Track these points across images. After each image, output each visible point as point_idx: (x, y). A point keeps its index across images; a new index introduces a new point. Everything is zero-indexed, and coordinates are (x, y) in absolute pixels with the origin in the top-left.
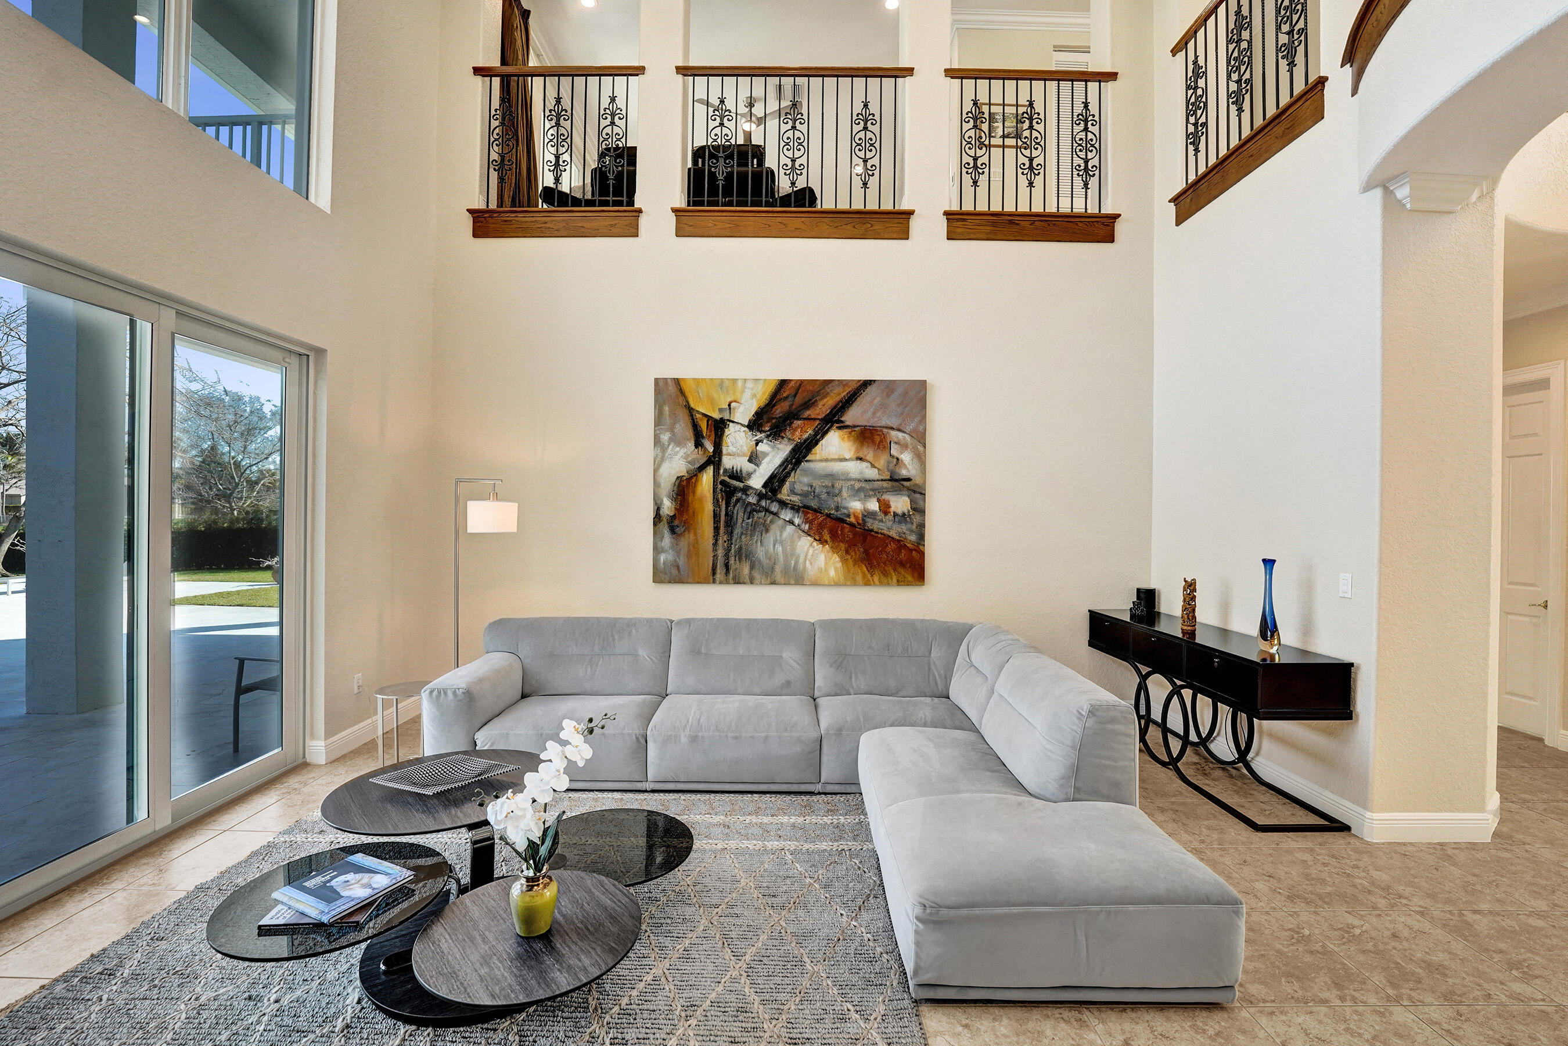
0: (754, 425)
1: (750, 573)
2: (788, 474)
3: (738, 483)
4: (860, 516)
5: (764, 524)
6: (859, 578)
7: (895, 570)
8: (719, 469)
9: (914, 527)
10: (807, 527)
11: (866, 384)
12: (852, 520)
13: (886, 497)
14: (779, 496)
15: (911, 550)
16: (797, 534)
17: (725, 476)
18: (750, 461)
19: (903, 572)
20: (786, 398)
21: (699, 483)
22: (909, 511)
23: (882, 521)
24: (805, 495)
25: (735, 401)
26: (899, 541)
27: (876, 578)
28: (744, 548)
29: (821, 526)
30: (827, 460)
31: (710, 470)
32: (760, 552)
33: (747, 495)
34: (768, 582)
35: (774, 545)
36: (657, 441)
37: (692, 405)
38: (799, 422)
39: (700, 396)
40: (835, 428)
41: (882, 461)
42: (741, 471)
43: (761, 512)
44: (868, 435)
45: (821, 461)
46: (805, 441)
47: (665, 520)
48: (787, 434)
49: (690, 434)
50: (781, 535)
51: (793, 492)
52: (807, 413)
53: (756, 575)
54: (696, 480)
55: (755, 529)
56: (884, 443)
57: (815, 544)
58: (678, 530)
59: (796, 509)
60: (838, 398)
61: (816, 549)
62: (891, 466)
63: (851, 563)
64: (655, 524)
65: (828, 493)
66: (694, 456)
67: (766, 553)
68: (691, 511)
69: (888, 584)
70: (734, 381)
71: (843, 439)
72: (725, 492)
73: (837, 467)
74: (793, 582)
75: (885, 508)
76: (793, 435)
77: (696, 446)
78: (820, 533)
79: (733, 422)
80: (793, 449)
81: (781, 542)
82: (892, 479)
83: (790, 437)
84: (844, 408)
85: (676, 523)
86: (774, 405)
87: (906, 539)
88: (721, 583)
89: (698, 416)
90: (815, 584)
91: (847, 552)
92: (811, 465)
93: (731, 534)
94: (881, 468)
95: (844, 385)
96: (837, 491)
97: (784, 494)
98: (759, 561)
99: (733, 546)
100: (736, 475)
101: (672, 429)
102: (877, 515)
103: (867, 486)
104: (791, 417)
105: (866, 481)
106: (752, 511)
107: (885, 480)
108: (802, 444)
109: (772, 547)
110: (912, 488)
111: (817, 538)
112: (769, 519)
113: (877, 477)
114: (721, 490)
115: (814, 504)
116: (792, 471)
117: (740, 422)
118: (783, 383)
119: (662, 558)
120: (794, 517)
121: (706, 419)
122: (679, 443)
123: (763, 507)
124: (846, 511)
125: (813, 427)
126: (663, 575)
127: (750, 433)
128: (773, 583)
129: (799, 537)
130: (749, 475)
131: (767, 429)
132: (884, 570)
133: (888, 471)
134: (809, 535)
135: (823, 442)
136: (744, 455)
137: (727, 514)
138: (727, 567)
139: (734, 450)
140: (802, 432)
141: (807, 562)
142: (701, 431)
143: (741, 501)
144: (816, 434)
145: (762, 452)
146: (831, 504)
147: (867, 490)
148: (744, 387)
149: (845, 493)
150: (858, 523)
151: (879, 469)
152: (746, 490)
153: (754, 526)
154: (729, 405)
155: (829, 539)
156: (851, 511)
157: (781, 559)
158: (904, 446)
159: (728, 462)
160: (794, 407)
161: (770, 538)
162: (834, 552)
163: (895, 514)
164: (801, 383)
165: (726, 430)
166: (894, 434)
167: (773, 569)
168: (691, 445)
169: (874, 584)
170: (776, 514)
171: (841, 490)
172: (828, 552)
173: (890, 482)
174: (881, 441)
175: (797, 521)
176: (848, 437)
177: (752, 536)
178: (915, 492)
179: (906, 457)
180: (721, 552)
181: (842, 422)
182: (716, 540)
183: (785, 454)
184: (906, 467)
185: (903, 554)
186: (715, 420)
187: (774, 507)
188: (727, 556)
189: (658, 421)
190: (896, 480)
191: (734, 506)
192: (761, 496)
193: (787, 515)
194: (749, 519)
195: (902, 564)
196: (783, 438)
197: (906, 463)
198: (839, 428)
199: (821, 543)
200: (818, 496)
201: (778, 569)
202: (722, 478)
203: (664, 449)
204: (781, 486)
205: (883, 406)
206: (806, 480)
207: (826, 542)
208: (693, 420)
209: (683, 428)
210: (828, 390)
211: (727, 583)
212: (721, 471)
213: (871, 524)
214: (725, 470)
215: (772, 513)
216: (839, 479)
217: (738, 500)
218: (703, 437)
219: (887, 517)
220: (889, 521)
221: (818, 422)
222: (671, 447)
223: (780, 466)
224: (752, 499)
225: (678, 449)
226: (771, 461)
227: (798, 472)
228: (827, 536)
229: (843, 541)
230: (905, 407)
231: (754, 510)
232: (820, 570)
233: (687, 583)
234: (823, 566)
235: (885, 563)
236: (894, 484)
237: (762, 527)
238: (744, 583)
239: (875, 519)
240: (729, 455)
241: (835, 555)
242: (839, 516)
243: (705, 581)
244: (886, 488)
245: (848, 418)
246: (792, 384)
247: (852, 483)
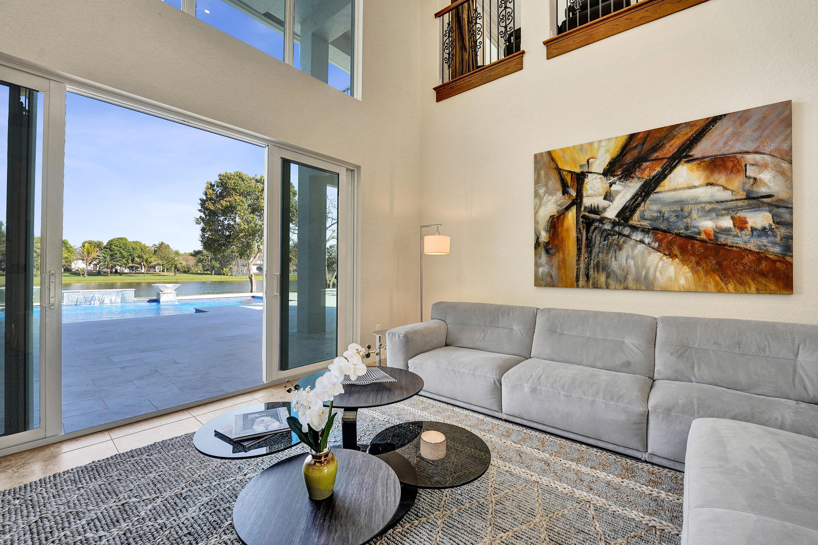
0: (608, 172)
1: (606, 281)
2: (639, 205)
3: (595, 216)
4: (712, 233)
5: (617, 245)
6: (711, 286)
7: (753, 279)
8: (580, 207)
9: (778, 239)
10: (656, 245)
11: (714, 120)
12: (703, 236)
13: (741, 214)
14: (630, 222)
15: (775, 262)
16: (648, 251)
17: (585, 212)
18: (605, 198)
19: (763, 281)
20: (636, 147)
21: (566, 219)
22: (771, 225)
23: (738, 236)
24: (654, 219)
25: (592, 158)
26: (758, 253)
27: (731, 287)
28: (601, 262)
29: (670, 244)
30: (675, 190)
31: (574, 209)
32: (614, 265)
33: (603, 224)
34: (622, 287)
35: (627, 260)
36: (536, 194)
37: (560, 167)
38: (648, 164)
39: (565, 160)
40: (683, 162)
42: (598, 207)
43: (615, 235)
44: (719, 162)
45: (669, 191)
46: (654, 177)
47: (542, 245)
48: (637, 174)
49: (559, 186)
50: (633, 253)
51: (643, 218)
52: (655, 155)
53: (612, 282)
54: (564, 217)
55: (610, 248)
56: (738, 167)
57: (665, 258)
58: (551, 252)
59: (645, 231)
60: (685, 138)
61: (667, 262)
62: (747, 187)
63: (702, 273)
64: (536, 248)
65: (677, 216)
66: (562, 201)
67: (620, 266)
68: (560, 238)
69: (746, 292)
70: (591, 144)
71: (692, 170)
72: (586, 223)
73: (686, 194)
74: (644, 288)
75: (741, 224)
76: (642, 174)
77: (563, 194)
78: (670, 249)
79: (591, 173)
80: (642, 185)
81: (633, 258)
82: (748, 198)
83: (639, 176)
84: (693, 145)
85: (550, 246)
86: (625, 154)
87: (767, 251)
88: (583, 287)
89: (565, 173)
90: (665, 290)
91: (698, 264)
92: (660, 196)
93: (590, 253)
94: (735, 190)
95: (692, 126)
96: (686, 214)
97: (635, 220)
98: (614, 272)
99: (592, 261)
100: (594, 210)
101: (546, 185)
102: (732, 231)
103: (720, 207)
104: (640, 161)
105: (718, 202)
106: (606, 235)
107: (740, 200)
108: (650, 180)
109: (624, 261)
110: (775, 203)
111: (667, 253)
112: (622, 240)
113: (731, 198)
114: (582, 222)
115: (663, 226)
116: (642, 202)
117: (596, 172)
118: (632, 137)
119: (541, 270)
120: (644, 237)
121: (570, 174)
122: (551, 194)
123: (617, 232)
124: (696, 230)
125: (661, 165)
126: (540, 282)
127: (605, 179)
128: (626, 288)
129: (650, 253)
130: (605, 209)
131: (619, 173)
132: (740, 279)
133: (744, 190)
134: (659, 251)
135: (672, 175)
136: (600, 195)
137: (587, 239)
138: (587, 276)
139: (592, 192)
140: (650, 170)
141: (658, 273)
142: (567, 183)
143: (598, 229)
144: (664, 170)
145: (615, 191)
146: (680, 225)
147: (719, 210)
148: (599, 146)
149: (694, 215)
150: (709, 239)
151: (732, 191)
152: (602, 220)
153: (610, 246)
154: (588, 161)
155: (678, 254)
156: (702, 229)
157: (633, 269)
158: (764, 166)
159: (587, 202)
160: (643, 153)
161: (622, 255)
162: (684, 265)
163: (753, 229)
164: (648, 133)
165: (586, 179)
166: (749, 158)
167: (626, 278)
168: (560, 194)
169: (729, 292)
170: (628, 236)
171: (690, 213)
172: (678, 264)
173: (746, 201)
174: (735, 166)
175: (647, 240)
176: (698, 168)
177: (607, 253)
178: (778, 207)
179: (766, 176)
180: (582, 266)
181: (691, 156)
182: (579, 257)
183: (636, 190)
184: (765, 185)
185: (764, 265)
186: (577, 174)
187: (626, 231)
188: (587, 269)
189: (537, 181)
190: (754, 198)
191: (593, 233)
192: (614, 224)
193: (638, 236)
194: (605, 241)
195: (763, 274)
196: (633, 178)
197: (767, 181)
198: (688, 162)
199: (671, 257)
200: (667, 219)
201: (630, 278)
202: (583, 213)
203: (541, 199)
204: (632, 215)
205: (737, 134)
206: (655, 207)
207: (676, 256)
208: (561, 176)
209: (555, 183)
210: (675, 133)
211: (588, 288)
212: (582, 209)
213: (723, 239)
214: (585, 208)
215: (624, 235)
216: (688, 204)
217: (596, 228)
218: (568, 187)
219: (743, 232)
220: (746, 235)
221: (665, 160)
222: (545, 197)
223: (631, 199)
224: (608, 227)
225: (551, 197)
226: (623, 197)
227: (648, 202)
228: (676, 251)
229: (694, 254)
230: (763, 131)
231: (609, 234)
232: (670, 279)
233: (558, 287)
234: (673, 276)
235: (741, 274)
236: (751, 202)
237: (616, 247)
238: (601, 288)
239: (728, 234)
240: (588, 196)
241: (685, 267)
242: (688, 234)
243: (571, 286)
244: (741, 207)
245: (697, 151)
246: (641, 135)
247: (703, 205)
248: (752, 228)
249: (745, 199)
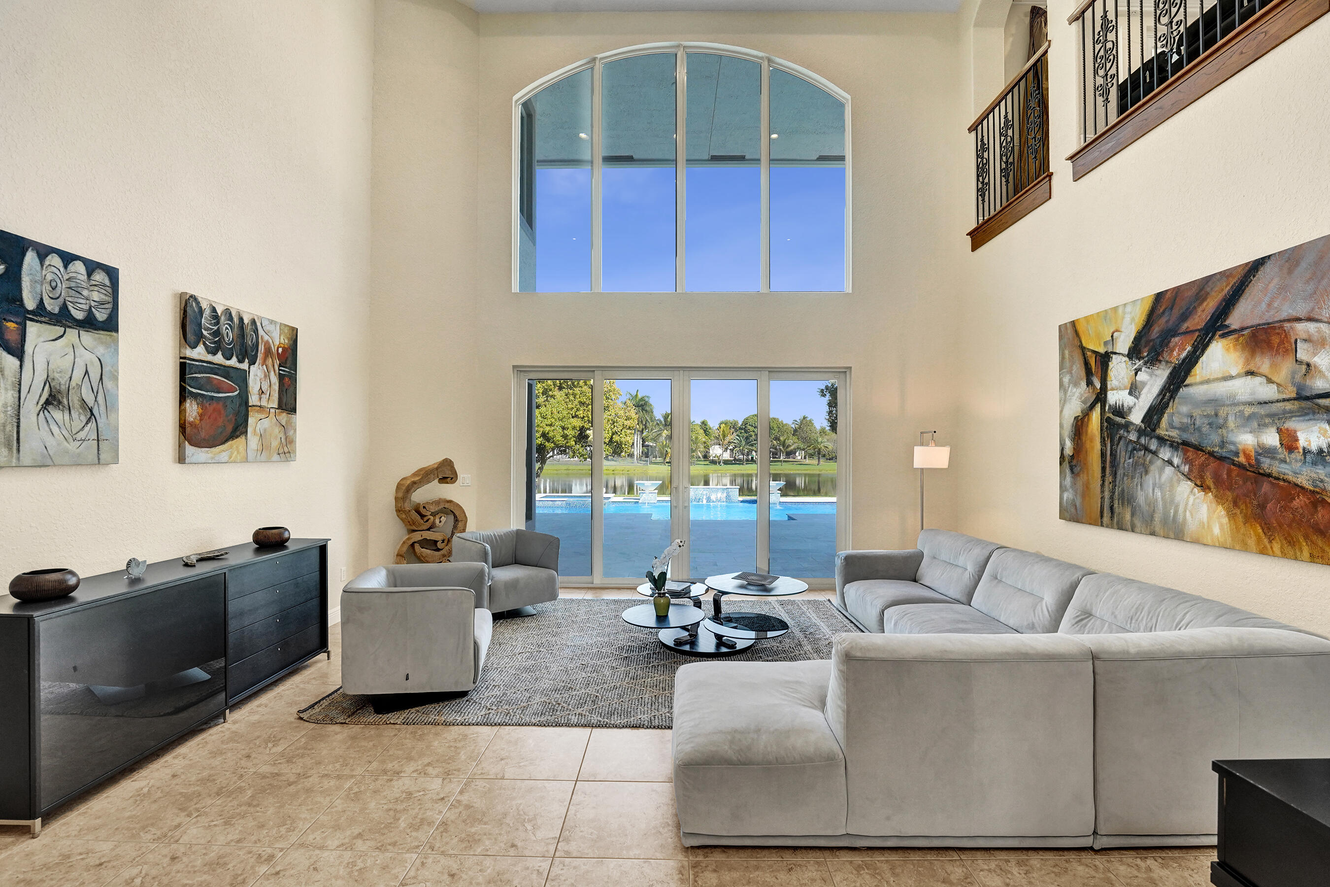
0: (1134, 353)
1: (1132, 521)
2: (1166, 406)
3: (1120, 419)
4: (1253, 454)
5: (1144, 464)
6: (1252, 542)
7: (1306, 537)
8: (1105, 406)
10: (1186, 469)
11: (1257, 265)
12: (1242, 459)
13: (1291, 424)
14: (1158, 432)
16: (1176, 478)
17: (1109, 413)
18: (1130, 393)
19: (1320, 543)
20: (1163, 313)
21: (1090, 422)
23: (1285, 462)
24: (1183, 428)
25: (1117, 331)
26: (1313, 492)
28: (1126, 491)
29: (1202, 468)
30: (1208, 382)
31: (1098, 408)
32: (1141, 498)
33: (1128, 432)
34: (1148, 533)
35: (1153, 490)
36: (1061, 385)
37: (1084, 345)
38: (1177, 339)
39: (1089, 334)
40: (1217, 336)
41: (1285, 370)
42: (1123, 406)
43: (1141, 450)
44: (1263, 337)
45: (1202, 383)
46: (1184, 360)
47: (1067, 460)
48: (1165, 356)
49: (1083, 373)
50: (1160, 478)
51: (1172, 426)
52: (1185, 326)
53: (1137, 522)
54: (1088, 420)
55: (1135, 470)
56: (1286, 345)
57: (1196, 490)
58: (1075, 470)
59: (1174, 446)
60: (1220, 296)
61: (1198, 498)
62: (1298, 378)
63: (1240, 519)
64: (1061, 464)
65: (1210, 424)
66: (1086, 395)
67: (1147, 497)
68: (1084, 451)
69: (1296, 559)
70: (1115, 309)
71: (1228, 350)
72: (1110, 429)
73: (1221, 389)
74: (1172, 535)
75: (1289, 442)
76: (1171, 356)
77: (1088, 386)
78: (1202, 478)
79: (1115, 353)
80: (1171, 373)
81: (1161, 487)
82: (1300, 397)
83: (1167, 359)
84: (1229, 309)
85: (1074, 463)
86: (1151, 326)
87: (1325, 489)
88: (1107, 527)
89: (1089, 353)
90: (1197, 541)
91: (1235, 504)
92: (1191, 390)
93: (1115, 475)
94: (1282, 383)
95: (1228, 277)
96: (1221, 421)
97: (1163, 430)
98: (1140, 507)
99: (1116, 488)
100: (1120, 411)
101: (1071, 372)
102: (1278, 453)
103: (1262, 410)
104: (1169, 334)
105: (1260, 403)
106: (1131, 449)
107: (1288, 400)
108: (1180, 366)
109: (1151, 491)
111: (1199, 483)
112: (1148, 459)
113: (1277, 396)
114: (1107, 428)
115: (1193, 439)
116: (1170, 400)
117: (1121, 352)
118: (1159, 296)
119: (1065, 496)
120: (1173, 456)
121: (1094, 356)
122: (1076, 384)
123: (1142, 445)
124: (1232, 448)
125: (1192, 342)
126: (1064, 513)
127: (1130, 363)
128: (1153, 534)
129: (1179, 481)
130: (1130, 409)
131: (1145, 354)
132: (1289, 534)
133: (1293, 384)
134: (1189, 479)
135: (1203, 359)
136: (1125, 389)
137: (1111, 453)
138: (1112, 508)
139: (1117, 383)
140: (1179, 351)
141: (1188, 512)
142: (1091, 369)
143: (1123, 439)
144: (1195, 349)
145: (1141, 382)
146: (1212, 440)
147: (1261, 417)
148: (1124, 313)
149: (1231, 423)
150: (1249, 464)
151: (1278, 385)
152: (1127, 426)
153: (1135, 465)
154: (1112, 336)
155: (1212, 486)
156: (1240, 447)
157: (1160, 503)
158: (1321, 343)
159: (1114, 398)
160: (1171, 322)
161: (1149, 480)
162: (1218, 503)
163: (1306, 452)
164: (1177, 291)
165: (1110, 363)
166: (1301, 328)
167: (1152, 517)
168: (1084, 384)
169: (1274, 555)
170: (1155, 453)
171: (1226, 420)
172: (1211, 503)
173: (1296, 402)
174: (1282, 342)
175: (1176, 461)
176: (1235, 346)
177: (1133, 478)
179: (1323, 360)
180: (1107, 494)
181: (1227, 327)
182: (1104, 481)
183: (1163, 381)
184: (1322, 375)
185: (1320, 514)
186: (1101, 355)
187: (1153, 445)
188: (1112, 498)
189: (1062, 365)
190: (1307, 398)
191: (1118, 445)
192: (1141, 432)
193: (1166, 453)
194: (1130, 458)
195: (1319, 530)
196: (1160, 361)
197: (1324, 369)
198: (1223, 336)
199: (1204, 490)
200: (1199, 429)
201: (1158, 517)
202: (1108, 415)
203: (1066, 392)
204: (1159, 421)
205: (1283, 289)
206: (1184, 409)
207: (1209, 489)
208: (1085, 358)
209: (1078, 369)
210: (1209, 289)
211: (1112, 528)
212: (1107, 408)
213: (1266, 464)
214: (1110, 406)
215: (1151, 451)
216: (1224, 405)
217: (1120, 438)
218: (1092, 374)
219: (1293, 456)
220: (1296, 461)
222: (1070, 389)
223: (1158, 395)
224: (1133, 437)
225: (1075, 389)
226: (1149, 391)
227: (1177, 400)
228: (1209, 482)
229: (1230, 489)
230: (1319, 282)
231: (1134, 449)
232: (1202, 524)
233: (1082, 523)
234: (1205, 520)
235: (1290, 526)
236: (1304, 404)
237: (1142, 470)
238: (1126, 530)
239: (1273, 458)
240: (1112, 389)
241: (1220, 508)
242: (1224, 454)
243: (1095, 524)
244: (1291, 412)
245: (1234, 320)
246: (1168, 295)
247: (1241, 408)
248: (1304, 449)
249: (1295, 399)
